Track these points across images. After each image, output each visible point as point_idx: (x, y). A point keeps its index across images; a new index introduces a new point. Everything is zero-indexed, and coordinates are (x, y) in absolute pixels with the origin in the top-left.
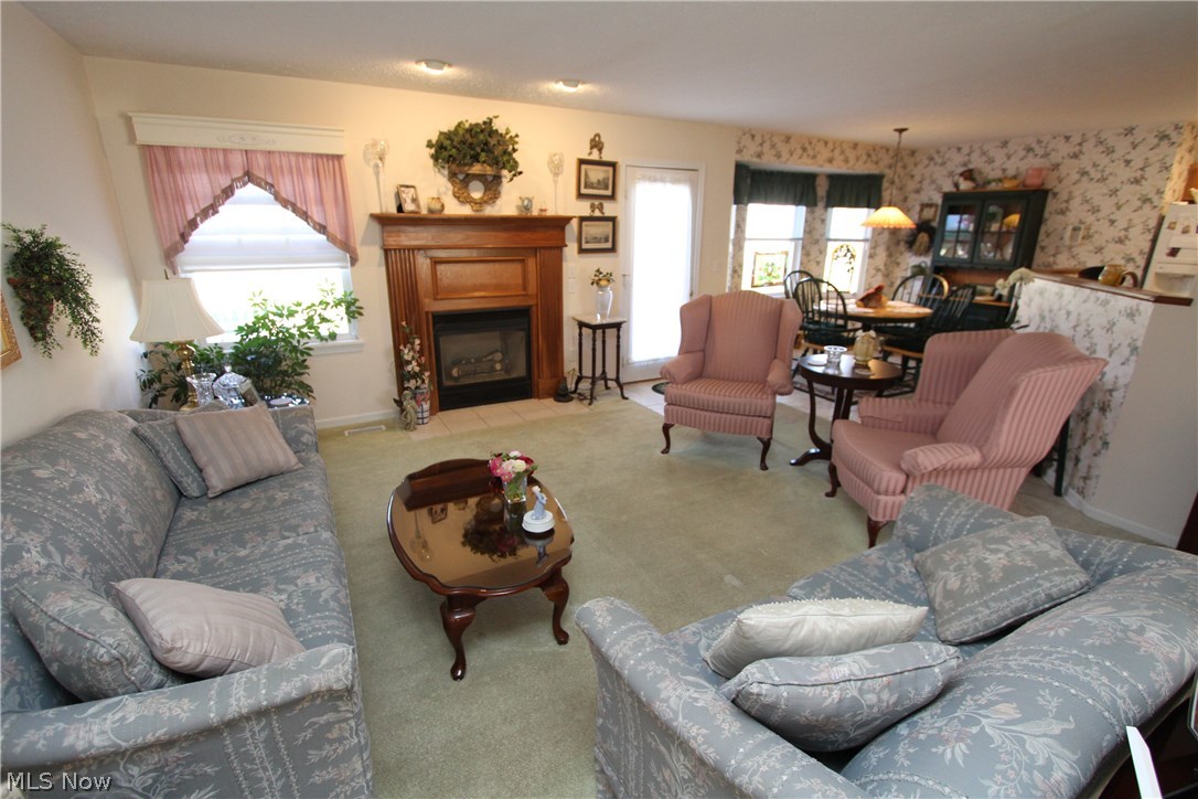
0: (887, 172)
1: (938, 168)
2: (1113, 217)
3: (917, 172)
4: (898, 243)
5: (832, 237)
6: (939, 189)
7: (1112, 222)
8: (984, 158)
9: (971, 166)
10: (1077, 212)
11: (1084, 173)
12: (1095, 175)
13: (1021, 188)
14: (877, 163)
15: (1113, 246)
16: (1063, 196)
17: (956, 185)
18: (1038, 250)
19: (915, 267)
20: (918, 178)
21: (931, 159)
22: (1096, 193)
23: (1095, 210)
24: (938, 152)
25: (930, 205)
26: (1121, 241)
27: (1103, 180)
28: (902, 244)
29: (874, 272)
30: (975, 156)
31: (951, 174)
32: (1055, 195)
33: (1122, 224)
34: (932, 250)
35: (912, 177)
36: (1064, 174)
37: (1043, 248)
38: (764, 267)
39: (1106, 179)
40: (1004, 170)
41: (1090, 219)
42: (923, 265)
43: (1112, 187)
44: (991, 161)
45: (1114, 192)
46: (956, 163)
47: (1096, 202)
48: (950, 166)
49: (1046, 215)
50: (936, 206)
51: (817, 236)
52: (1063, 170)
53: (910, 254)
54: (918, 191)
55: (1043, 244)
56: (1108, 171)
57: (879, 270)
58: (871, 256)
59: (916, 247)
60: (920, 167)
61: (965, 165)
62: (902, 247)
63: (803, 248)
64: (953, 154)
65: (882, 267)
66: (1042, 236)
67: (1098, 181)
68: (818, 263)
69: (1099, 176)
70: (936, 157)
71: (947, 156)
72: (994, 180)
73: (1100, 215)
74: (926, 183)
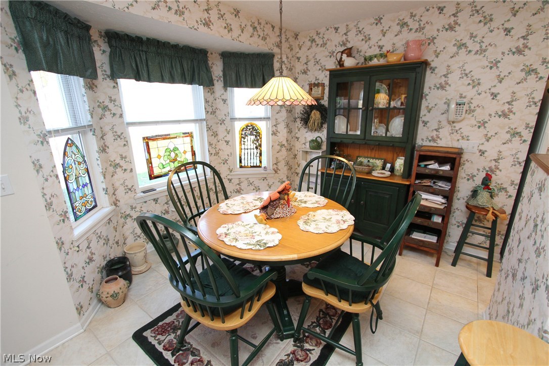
0: (276, 50)
1: (319, 49)
2: (494, 90)
3: (302, 54)
4: (295, 121)
5: (237, 115)
6: (323, 69)
7: (494, 96)
8: (361, 37)
9: (349, 46)
10: (457, 87)
11: (461, 45)
12: (473, 46)
13: (402, 61)
14: (264, 39)
15: (496, 120)
16: (441, 70)
17: (340, 62)
18: (421, 125)
19: (312, 141)
20: (303, 60)
21: (313, 41)
22: (475, 65)
23: (476, 84)
24: (318, 34)
25: (317, 85)
26: (505, 115)
27: (482, 51)
28: (298, 120)
29: (279, 147)
30: (352, 35)
31: (332, 54)
32: (433, 69)
33: (505, 96)
34: (325, 126)
35: (298, 59)
36: (440, 48)
37: (425, 123)
38: (162, 153)
39: (485, 51)
40: (381, 47)
41: (470, 93)
42: (319, 140)
43: (492, 58)
44: (367, 39)
45: (495, 64)
46: (335, 42)
47: (476, 75)
48: (331, 46)
49: (426, 90)
50: (323, 85)
51: (220, 115)
52: (439, 44)
53: (306, 130)
54: (305, 72)
55: (424, 119)
56: (487, 41)
57: (282, 146)
58: (274, 134)
59: (310, 124)
60: (304, 49)
61: (344, 44)
62: (299, 123)
63: (209, 128)
64: (331, 34)
65: (285, 142)
66: (423, 111)
67: (476, 53)
68: (227, 142)
69: (477, 47)
70: (317, 38)
71: (326, 37)
72: (375, 56)
73: (481, 89)
74: (311, 64)
